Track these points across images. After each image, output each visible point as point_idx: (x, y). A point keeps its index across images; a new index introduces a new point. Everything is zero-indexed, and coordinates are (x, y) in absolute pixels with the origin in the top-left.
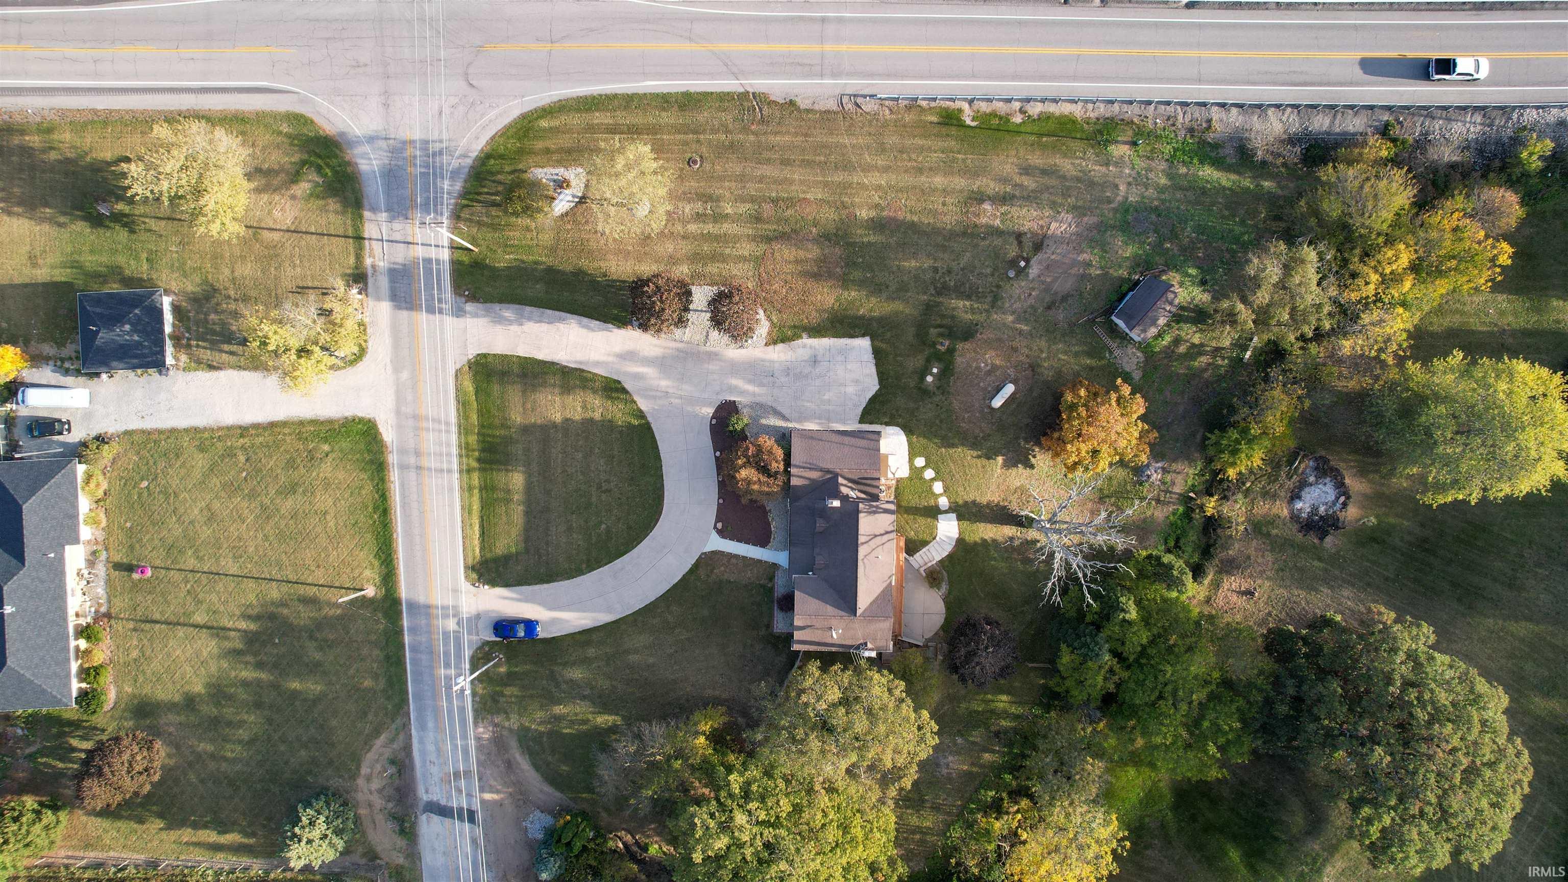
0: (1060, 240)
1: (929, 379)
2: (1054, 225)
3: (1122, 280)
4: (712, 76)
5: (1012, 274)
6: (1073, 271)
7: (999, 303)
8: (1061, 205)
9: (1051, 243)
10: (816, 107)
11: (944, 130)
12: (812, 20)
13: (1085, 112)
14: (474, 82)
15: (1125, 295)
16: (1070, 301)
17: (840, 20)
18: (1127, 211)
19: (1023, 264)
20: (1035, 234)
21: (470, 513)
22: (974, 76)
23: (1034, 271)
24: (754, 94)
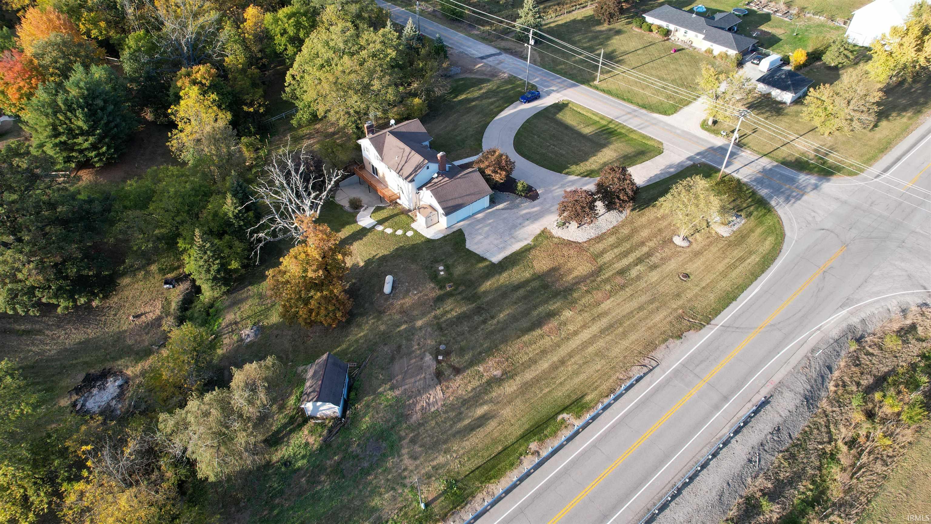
0: (426, 388)
1: (441, 268)
2: (440, 395)
3: (358, 400)
4: (736, 318)
5: (442, 347)
6: (400, 377)
7: (435, 327)
8: (446, 412)
9: (432, 383)
10: (663, 346)
11: (574, 397)
12: (733, 392)
13: (488, 493)
14: (822, 231)
15: (349, 391)
16: (388, 360)
17: (717, 407)
18: (392, 447)
19: (440, 358)
20: (448, 379)
21: (594, 114)
22: (594, 446)
23: (428, 358)
24: (704, 326)
